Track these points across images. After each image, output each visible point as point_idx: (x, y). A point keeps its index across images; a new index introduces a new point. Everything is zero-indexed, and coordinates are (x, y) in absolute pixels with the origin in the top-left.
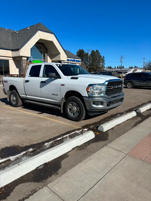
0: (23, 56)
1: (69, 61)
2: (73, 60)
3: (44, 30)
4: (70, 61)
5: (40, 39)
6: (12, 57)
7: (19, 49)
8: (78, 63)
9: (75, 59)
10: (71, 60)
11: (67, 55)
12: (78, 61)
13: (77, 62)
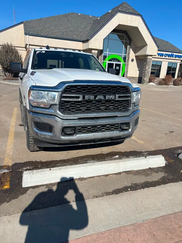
0: (93, 48)
1: (162, 56)
2: (169, 55)
3: (127, 11)
4: (165, 56)
5: (119, 25)
6: (82, 49)
7: (89, 40)
8: (179, 59)
9: (173, 53)
10: (166, 54)
11: (158, 47)
12: (178, 56)
13: (177, 58)
